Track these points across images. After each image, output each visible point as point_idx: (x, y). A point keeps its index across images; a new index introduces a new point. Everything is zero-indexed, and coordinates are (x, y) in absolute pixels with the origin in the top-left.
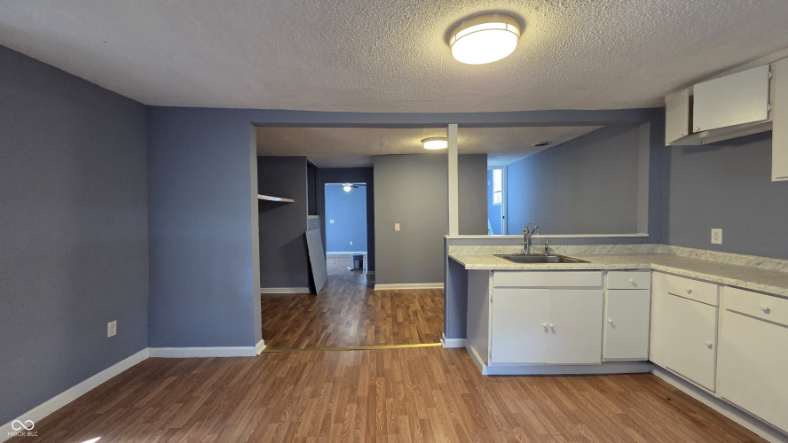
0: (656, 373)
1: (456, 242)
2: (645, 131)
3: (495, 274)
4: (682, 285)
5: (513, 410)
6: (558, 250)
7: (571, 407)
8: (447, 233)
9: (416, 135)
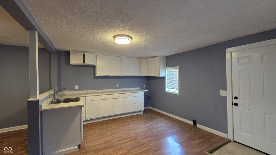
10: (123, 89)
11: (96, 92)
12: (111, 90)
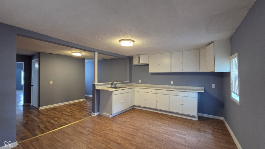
0: (135, 107)
1: (98, 85)
2: (128, 61)
3: (114, 92)
4: (140, 90)
5: (123, 120)
6: (118, 86)
7: (130, 116)
8: (95, 82)
9: (70, 50)
10: (178, 87)
11: (152, 86)
12: (165, 86)
